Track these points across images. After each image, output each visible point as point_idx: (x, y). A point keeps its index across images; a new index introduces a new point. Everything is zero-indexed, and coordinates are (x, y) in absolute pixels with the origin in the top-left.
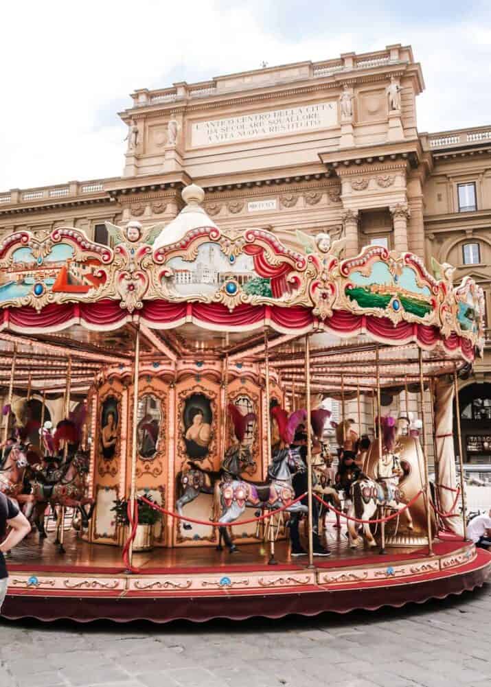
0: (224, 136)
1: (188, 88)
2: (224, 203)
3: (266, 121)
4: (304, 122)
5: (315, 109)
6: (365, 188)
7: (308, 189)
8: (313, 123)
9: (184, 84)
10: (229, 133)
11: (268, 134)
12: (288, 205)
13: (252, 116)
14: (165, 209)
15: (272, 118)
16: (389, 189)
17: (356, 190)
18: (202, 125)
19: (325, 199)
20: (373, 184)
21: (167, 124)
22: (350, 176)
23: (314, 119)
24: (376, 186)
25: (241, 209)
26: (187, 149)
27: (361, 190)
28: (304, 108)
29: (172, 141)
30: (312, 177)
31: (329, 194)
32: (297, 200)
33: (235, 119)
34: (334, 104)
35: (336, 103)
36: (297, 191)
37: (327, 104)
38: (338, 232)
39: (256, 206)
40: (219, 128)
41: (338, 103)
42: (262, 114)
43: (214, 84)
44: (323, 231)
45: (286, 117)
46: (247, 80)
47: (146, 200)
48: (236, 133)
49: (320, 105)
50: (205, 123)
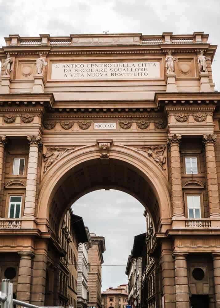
0: (77, 75)
1: (50, 39)
2: (76, 121)
3: (108, 69)
4: (136, 73)
5: (144, 65)
6: (185, 121)
7: (140, 118)
8: (143, 74)
9: (48, 36)
10: (80, 73)
11: (110, 78)
12: (125, 127)
13: (98, 64)
14: (32, 120)
15: (113, 67)
16: (203, 123)
17: (179, 121)
18: (60, 65)
19: (152, 126)
20: (191, 119)
21: (35, 61)
22: (175, 111)
23: (144, 72)
24: (193, 121)
25: (89, 127)
26: (48, 80)
27: (182, 122)
28: (136, 64)
29: (40, 73)
30: (145, 110)
31: (155, 123)
32: (131, 125)
33: (85, 64)
34: (158, 64)
35: (159, 63)
36: (132, 118)
37: (153, 63)
38: (161, 150)
39: (100, 126)
40: (73, 70)
41: (160, 63)
42: (105, 64)
43: (70, 39)
44: (151, 149)
45: (123, 68)
46: (96, 40)
47: (17, 112)
48: (85, 74)
49: (148, 63)
50: (63, 64)
